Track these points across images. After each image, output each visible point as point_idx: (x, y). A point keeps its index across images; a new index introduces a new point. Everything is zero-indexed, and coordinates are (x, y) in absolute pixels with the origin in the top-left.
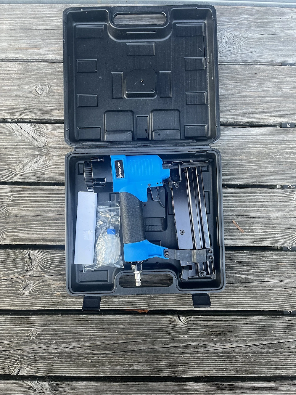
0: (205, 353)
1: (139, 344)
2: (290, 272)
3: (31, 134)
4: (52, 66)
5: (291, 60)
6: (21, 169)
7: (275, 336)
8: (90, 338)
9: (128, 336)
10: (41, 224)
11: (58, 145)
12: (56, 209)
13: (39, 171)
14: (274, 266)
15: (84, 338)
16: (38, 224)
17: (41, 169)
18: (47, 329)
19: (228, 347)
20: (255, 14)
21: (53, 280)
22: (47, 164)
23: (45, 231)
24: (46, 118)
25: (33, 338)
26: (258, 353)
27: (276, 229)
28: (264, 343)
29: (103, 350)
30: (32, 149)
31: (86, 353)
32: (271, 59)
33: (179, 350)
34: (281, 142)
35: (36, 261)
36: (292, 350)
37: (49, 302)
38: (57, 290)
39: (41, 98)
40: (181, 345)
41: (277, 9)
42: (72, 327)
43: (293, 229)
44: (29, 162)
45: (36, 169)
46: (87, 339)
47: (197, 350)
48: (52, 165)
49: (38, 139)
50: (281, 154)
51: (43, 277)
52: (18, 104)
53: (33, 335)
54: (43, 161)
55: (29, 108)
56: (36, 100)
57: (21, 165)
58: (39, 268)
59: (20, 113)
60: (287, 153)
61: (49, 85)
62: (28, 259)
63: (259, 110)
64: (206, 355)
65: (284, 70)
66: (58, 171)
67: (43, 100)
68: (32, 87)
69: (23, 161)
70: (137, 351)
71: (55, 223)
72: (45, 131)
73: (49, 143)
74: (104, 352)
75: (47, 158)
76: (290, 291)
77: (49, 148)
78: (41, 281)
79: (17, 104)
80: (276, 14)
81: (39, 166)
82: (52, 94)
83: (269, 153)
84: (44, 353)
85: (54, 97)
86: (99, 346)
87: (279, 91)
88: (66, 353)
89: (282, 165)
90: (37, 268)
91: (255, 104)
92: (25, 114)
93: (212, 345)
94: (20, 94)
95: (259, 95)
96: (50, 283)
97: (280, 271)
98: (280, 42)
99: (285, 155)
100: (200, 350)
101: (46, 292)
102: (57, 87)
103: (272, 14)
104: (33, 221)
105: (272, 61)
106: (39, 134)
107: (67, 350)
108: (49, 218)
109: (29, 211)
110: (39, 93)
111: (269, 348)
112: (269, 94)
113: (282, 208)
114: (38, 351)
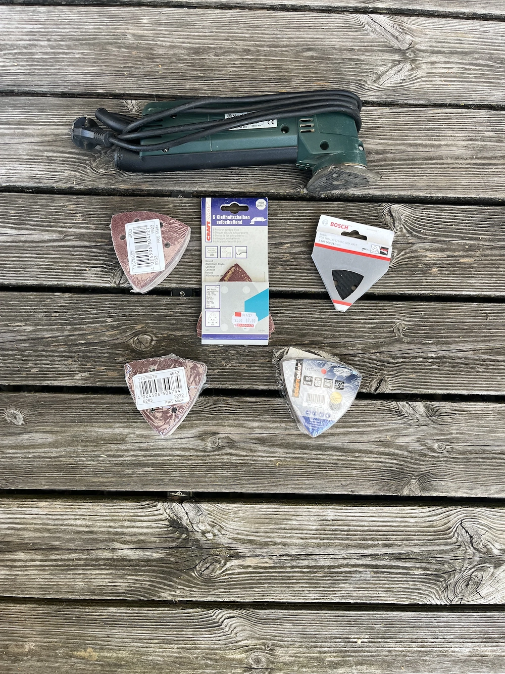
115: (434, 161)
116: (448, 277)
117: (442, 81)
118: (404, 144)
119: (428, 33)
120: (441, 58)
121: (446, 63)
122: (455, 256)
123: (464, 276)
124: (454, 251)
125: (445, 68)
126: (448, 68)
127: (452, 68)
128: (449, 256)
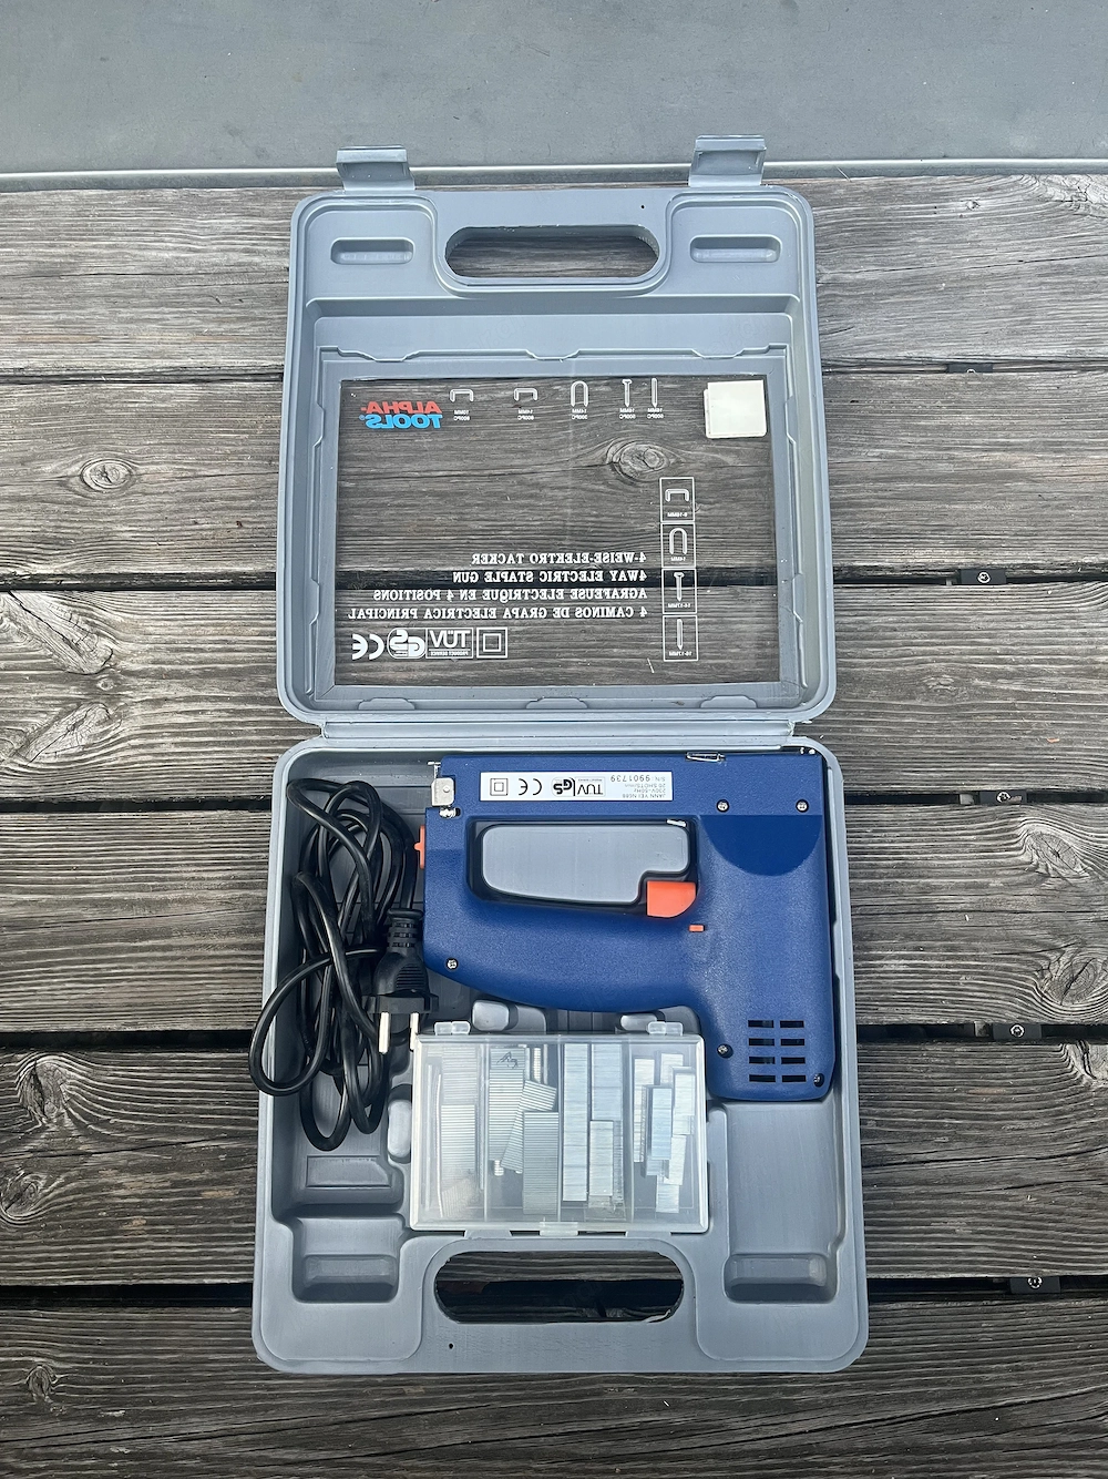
0: (708, 1456)
1: (445, 1422)
2: (1023, 1124)
3: (57, 628)
4: (139, 395)
5: (976, 351)
6: (17, 753)
7: (979, 1381)
8: (256, 1398)
9: (406, 1389)
10: (84, 952)
11: (154, 663)
12: (137, 895)
13: (83, 757)
14: (961, 1099)
15: (235, 1399)
16: (73, 955)
17: (90, 752)
18: (95, 1361)
19: (796, 1428)
20: (841, 202)
21: (121, 1170)
22: (112, 733)
23: (99, 978)
24: (114, 569)
25: (39, 1397)
26: (916, 1449)
27: (959, 958)
28: (936, 1408)
29: (304, 1445)
30: (61, 683)
31: (240, 1460)
32: (906, 353)
33: (605, 1446)
34: (958, 637)
35: (58, 1094)
36: (1049, 1438)
37: (101, 1257)
38: (133, 1210)
39: (97, 502)
40: (613, 1424)
41: (923, 180)
42: (189, 1357)
43: (1023, 957)
44: (48, 727)
45: (73, 751)
46: (246, 1403)
47: (673, 1445)
48: (130, 738)
49: (83, 646)
50: (962, 678)
51: (81, 1158)
52: (18, 526)
53: (41, 1385)
54: (99, 723)
55: (55, 538)
56: (80, 510)
57: (19, 739)
58: (68, 1122)
59: (22, 557)
60: (984, 675)
61: (126, 460)
62: (29, 1090)
63: (873, 525)
64: (711, 1463)
65: (953, 386)
66: (150, 758)
67: (105, 510)
68: (69, 466)
69: (26, 724)
70: (440, 1453)
71: (135, 949)
72: (107, 615)
73: (121, 658)
74: (312, 1455)
75: (111, 712)
76: (1028, 1199)
77: (123, 677)
78: (74, 1173)
79: (12, 526)
80: (917, 198)
81: (83, 743)
82: (137, 487)
83: (918, 677)
84: (81, 1456)
85: (145, 499)
86: (290, 1432)
87: (939, 460)
88: (166, 1456)
89: (969, 717)
90: (60, 1123)
91: (859, 505)
92: (41, 558)
93: (735, 1422)
94: (25, 491)
95: (872, 474)
96: (111, 1181)
97: (986, 1118)
98: (936, 291)
99: (977, 681)
100: (684, 1443)
101: (92, 1215)
102: (157, 464)
103: (906, 198)
104: (54, 941)
105: (909, 358)
106: (86, 627)
107: (170, 1446)
108: (113, 932)
109: (41, 906)
110: (93, 486)
111: (959, 1431)
112: (903, 469)
113: (977, 876)
114: (59, 1450)
115: (150, 943)
116: (169, 1240)
117: (176, 744)
118: (78, 902)
119: (151, 629)
120: (177, 689)
121: (188, 699)
122: (190, 1183)
123: (209, 1236)
124: (191, 1168)
125: (187, 712)
126: (195, 712)
127: (203, 712)
128: (175, 1184)
